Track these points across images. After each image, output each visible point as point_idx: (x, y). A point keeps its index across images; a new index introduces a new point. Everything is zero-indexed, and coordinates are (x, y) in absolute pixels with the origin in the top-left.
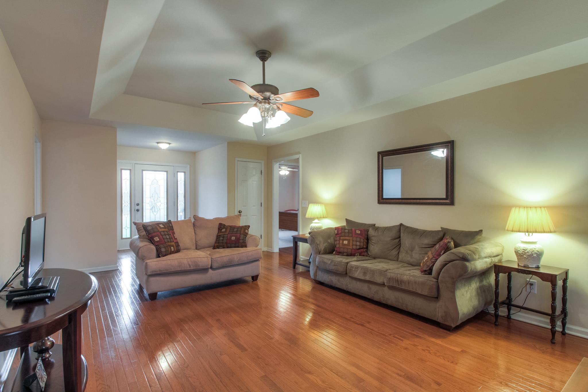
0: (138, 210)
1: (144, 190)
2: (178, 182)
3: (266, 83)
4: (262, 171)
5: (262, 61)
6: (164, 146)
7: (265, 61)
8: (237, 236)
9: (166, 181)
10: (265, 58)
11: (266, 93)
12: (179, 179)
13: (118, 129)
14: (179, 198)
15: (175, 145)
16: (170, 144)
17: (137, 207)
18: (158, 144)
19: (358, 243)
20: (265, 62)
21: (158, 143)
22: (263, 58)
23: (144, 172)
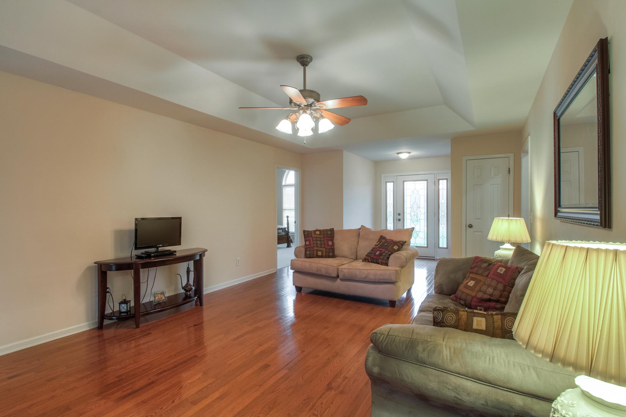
0: (399, 220)
1: (405, 200)
2: (440, 191)
3: (307, 89)
4: (510, 169)
5: (303, 65)
6: (404, 156)
7: (307, 65)
8: (382, 251)
9: (426, 191)
10: (304, 62)
11: (308, 99)
12: (441, 187)
13: (344, 151)
14: (440, 208)
15: (414, 153)
16: (409, 153)
17: (399, 217)
18: (399, 155)
19: (490, 290)
20: (306, 67)
21: (398, 153)
22: (303, 63)
23: (405, 183)
